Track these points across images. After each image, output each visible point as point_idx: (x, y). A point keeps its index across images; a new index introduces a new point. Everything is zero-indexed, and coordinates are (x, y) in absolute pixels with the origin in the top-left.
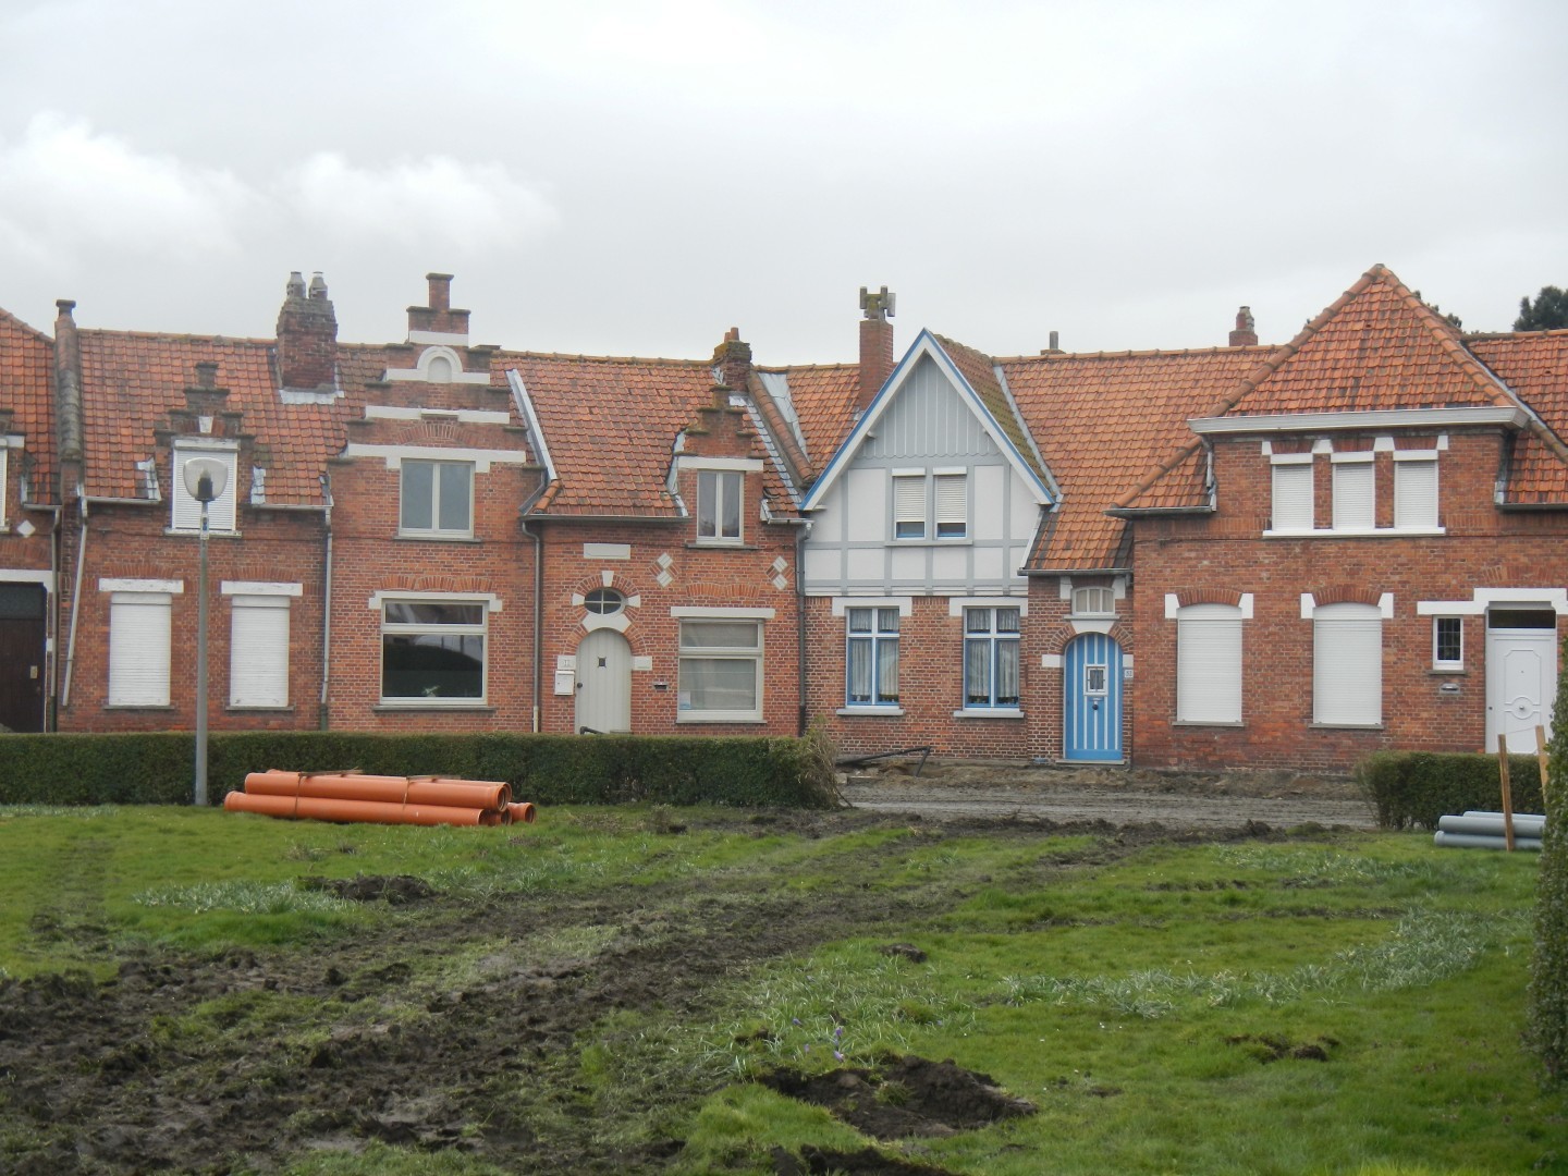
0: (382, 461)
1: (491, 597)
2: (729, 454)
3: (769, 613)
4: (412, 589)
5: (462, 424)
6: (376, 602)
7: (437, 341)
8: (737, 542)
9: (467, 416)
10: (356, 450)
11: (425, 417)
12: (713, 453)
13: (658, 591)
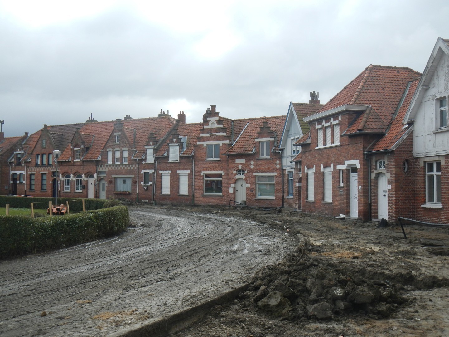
0: (203, 145)
1: (222, 172)
2: (266, 137)
3: (275, 174)
4: (208, 171)
5: (217, 136)
6: (202, 174)
7: (212, 119)
8: (269, 157)
9: (218, 134)
10: (199, 143)
11: (210, 135)
12: (262, 137)
13: (251, 169)
